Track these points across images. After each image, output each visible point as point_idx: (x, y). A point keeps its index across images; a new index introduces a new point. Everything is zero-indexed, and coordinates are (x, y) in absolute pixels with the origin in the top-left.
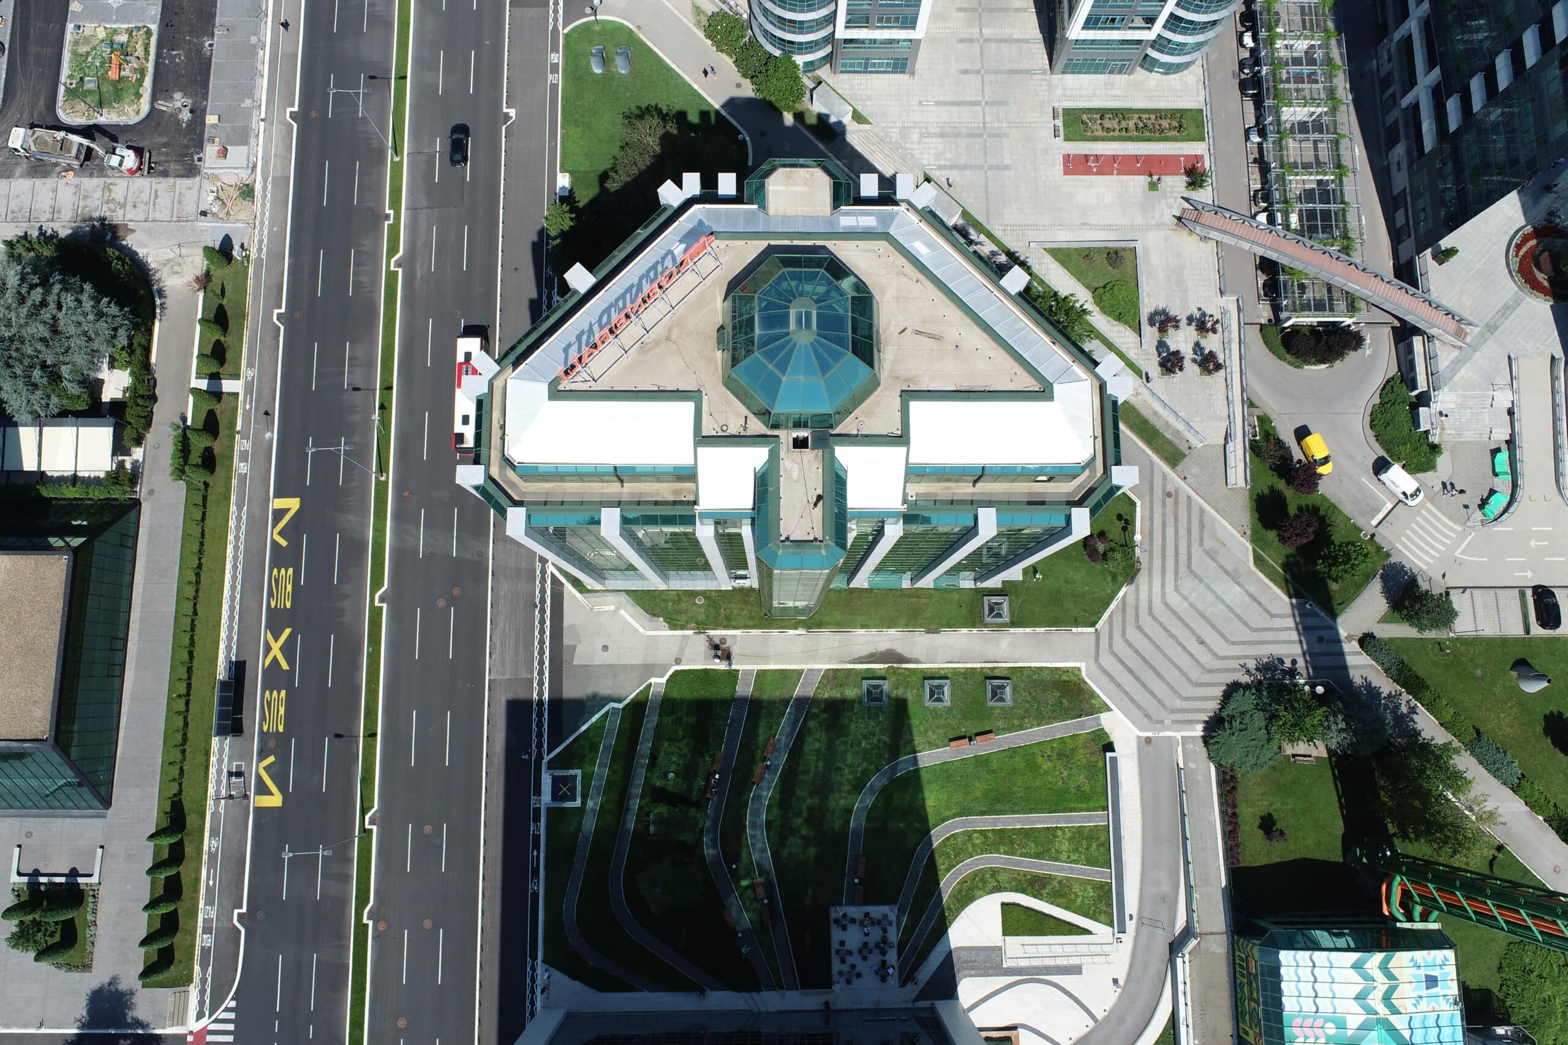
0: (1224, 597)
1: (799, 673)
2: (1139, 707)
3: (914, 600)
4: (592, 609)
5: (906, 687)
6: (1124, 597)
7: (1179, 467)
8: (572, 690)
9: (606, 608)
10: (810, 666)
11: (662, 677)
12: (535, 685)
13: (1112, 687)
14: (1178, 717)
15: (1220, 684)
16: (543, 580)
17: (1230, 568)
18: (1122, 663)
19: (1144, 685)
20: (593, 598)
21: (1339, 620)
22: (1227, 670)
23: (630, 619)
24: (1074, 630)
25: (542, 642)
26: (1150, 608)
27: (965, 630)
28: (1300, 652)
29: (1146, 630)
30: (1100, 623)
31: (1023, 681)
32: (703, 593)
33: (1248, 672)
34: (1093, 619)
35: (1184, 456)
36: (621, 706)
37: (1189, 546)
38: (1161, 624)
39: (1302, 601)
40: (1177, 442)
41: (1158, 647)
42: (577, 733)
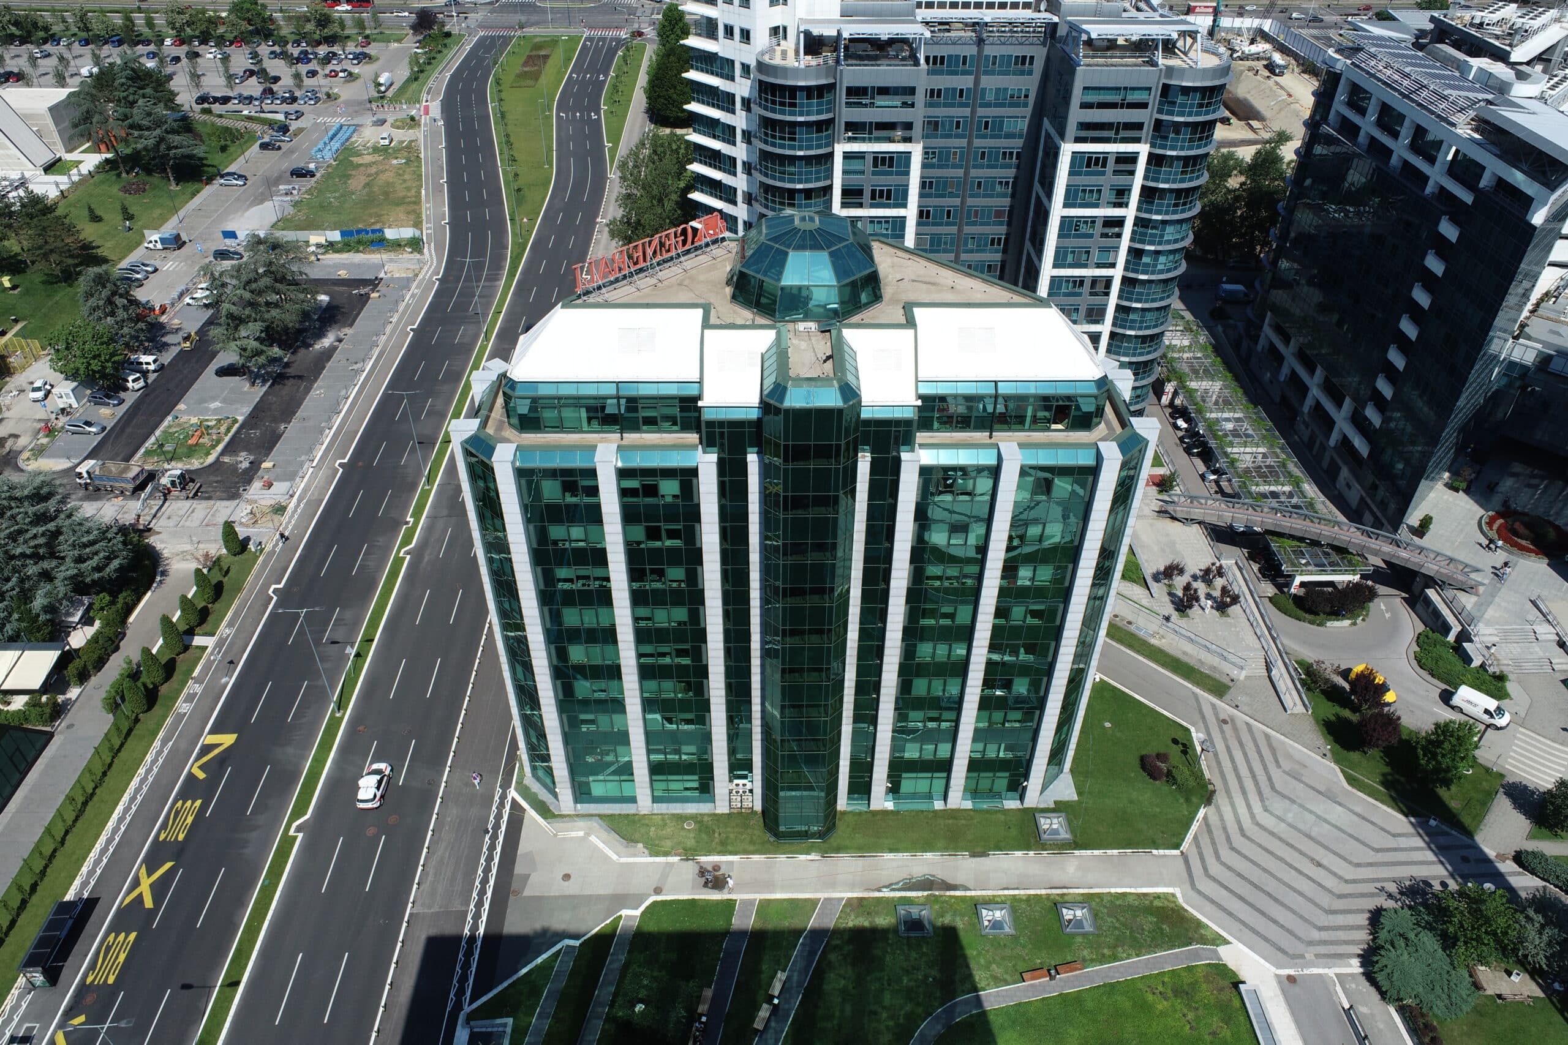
0: (1327, 817)
1: (814, 903)
2: (1266, 939)
3: (951, 821)
4: (555, 835)
5: (954, 915)
6: (1205, 818)
7: (1227, 697)
8: (515, 924)
9: (574, 834)
10: (827, 895)
11: (636, 908)
12: (469, 918)
13: (1221, 914)
14: (1322, 950)
15: (1362, 911)
16: (502, 805)
17: (1322, 789)
18: (1226, 888)
19: (1263, 914)
20: (559, 824)
21: (1479, 839)
22: (1363, 895)
23: (601, 845)
24: (1155, 852)
25: (487, 870)
26: (1241, 829)
27: (1019, 854)
28: (1446, 873)
29: (1244, 851)
30: (1185, 846)
31: (1105, 907)
32: (693, 817)
33: (1390, 896)
34: (1174, 840)
35: (1229, 688)
36: (577, 943)
37: (1265, 768)
38: (1260, 846)
39: (1423, 819)
40: (1217, 676)
41: (1265, 870)
42: (515, 977)
